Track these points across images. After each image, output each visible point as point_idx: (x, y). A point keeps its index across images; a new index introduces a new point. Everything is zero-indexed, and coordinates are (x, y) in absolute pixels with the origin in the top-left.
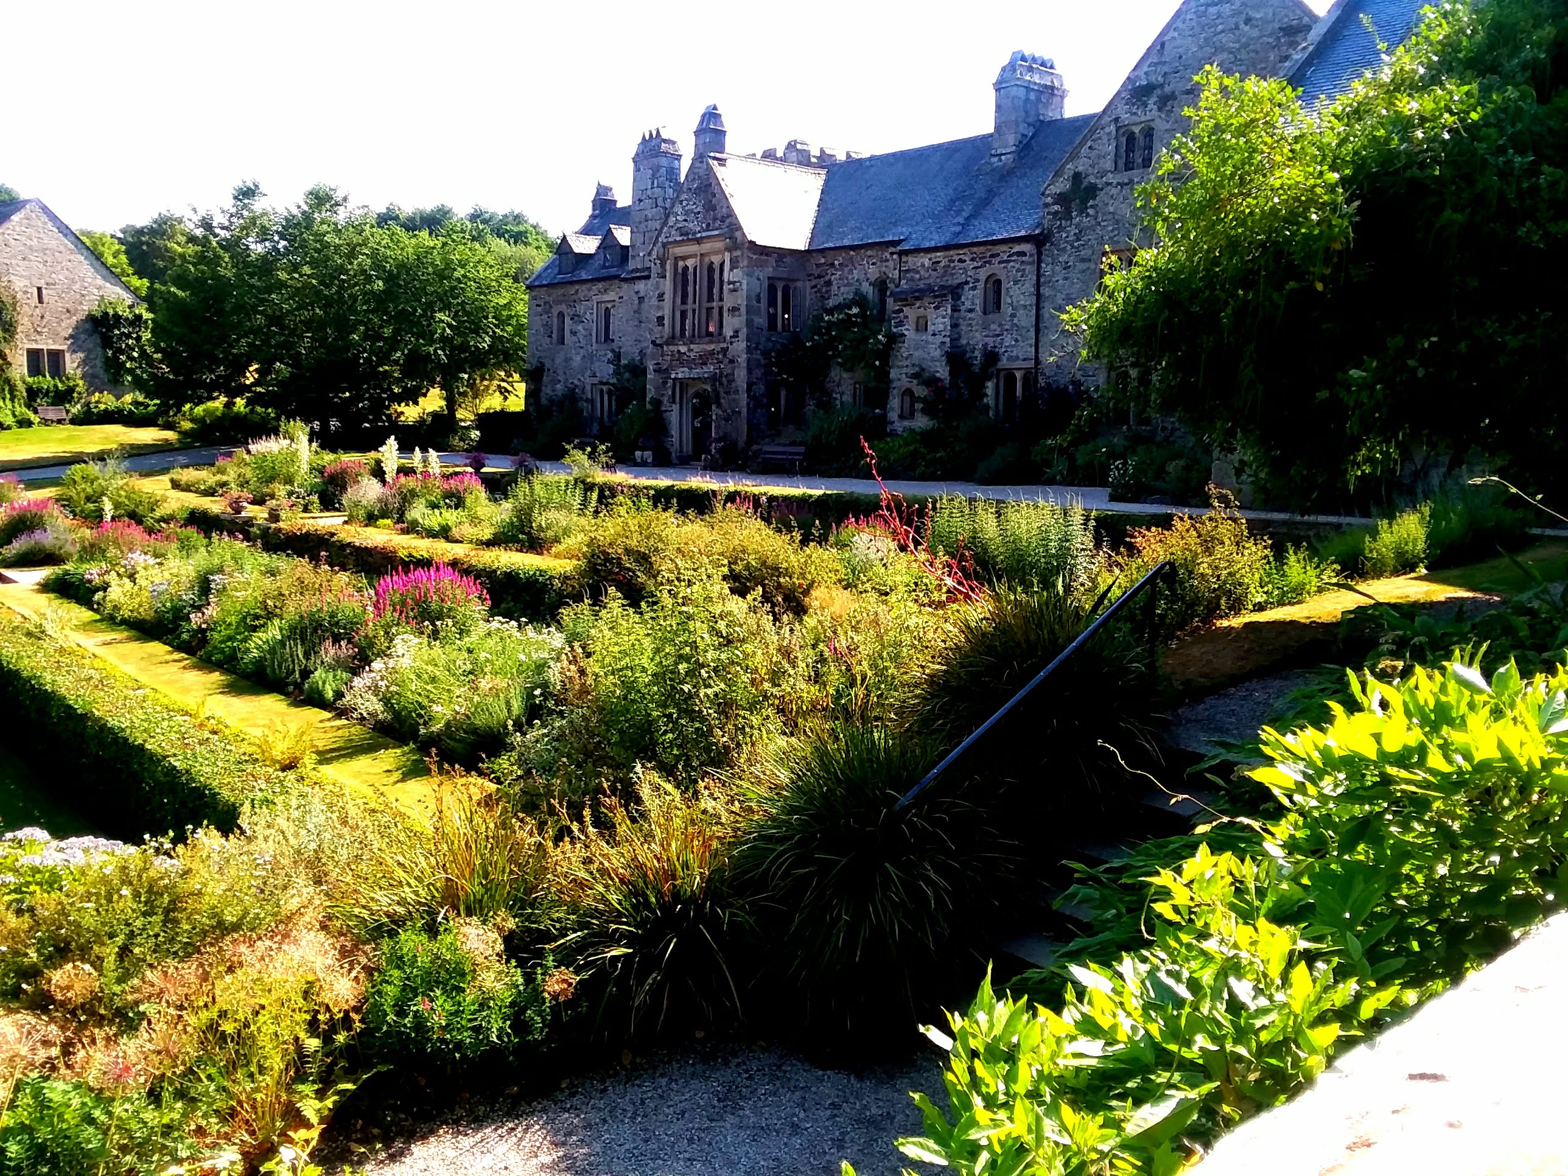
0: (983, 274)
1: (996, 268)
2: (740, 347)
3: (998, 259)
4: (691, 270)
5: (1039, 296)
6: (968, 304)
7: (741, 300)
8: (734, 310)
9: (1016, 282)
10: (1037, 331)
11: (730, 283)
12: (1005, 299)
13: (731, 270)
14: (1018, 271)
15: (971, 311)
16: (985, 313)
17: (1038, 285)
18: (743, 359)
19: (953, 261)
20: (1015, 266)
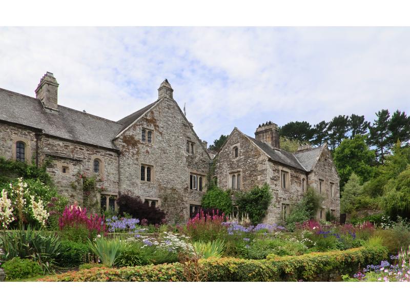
0: (93, 157)
1: (98, 156)
3: (100, 154)
5: (119, 172)
9: (109, 164)
14: (110, 160)
17: (119, 168)
19: (77, 148)
20: (107, 158)
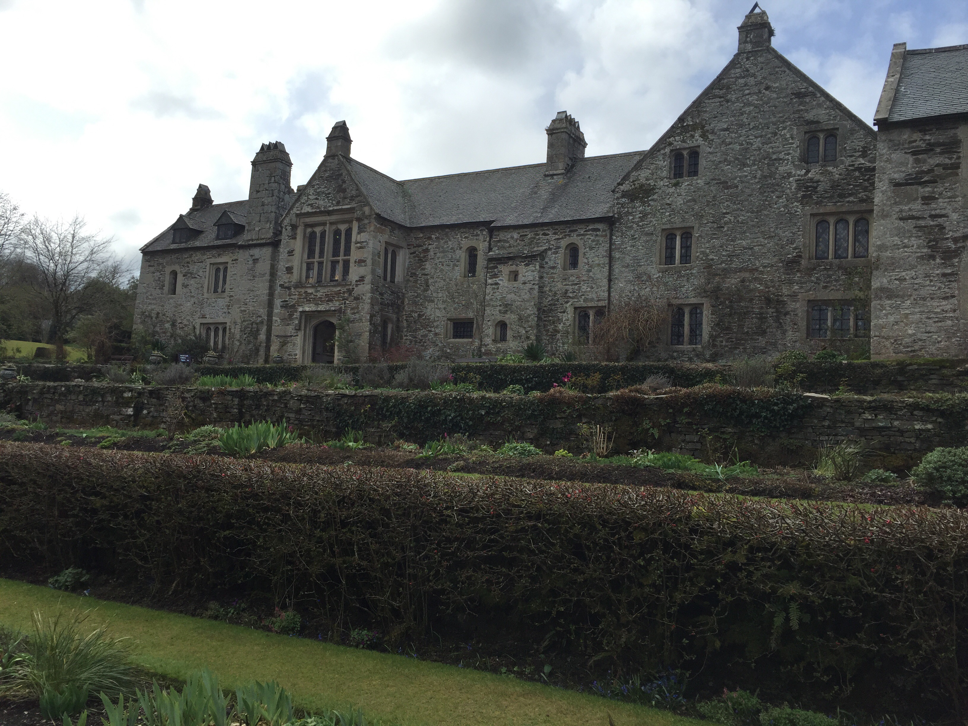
0: (564, 243)
1: (574, 239)
2: (365, 289)
3: (576, 233)
4: (318, 235)
5: (611, 258)
6: (551, 264)
7: (367, 254)
8: (361, 262)
9: (591, 248)
10: (610, 280)
11: (357, 243)
12: (581, 260)
13: (359, 233)
14: (593, 241)
15: (553, 268)
16: (564, 269)
17: (610, 250)
18: (367, 298)
19: (538, 235)
20: (590, 237)
